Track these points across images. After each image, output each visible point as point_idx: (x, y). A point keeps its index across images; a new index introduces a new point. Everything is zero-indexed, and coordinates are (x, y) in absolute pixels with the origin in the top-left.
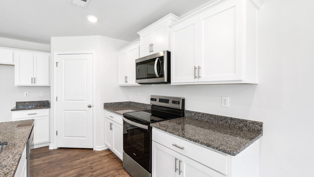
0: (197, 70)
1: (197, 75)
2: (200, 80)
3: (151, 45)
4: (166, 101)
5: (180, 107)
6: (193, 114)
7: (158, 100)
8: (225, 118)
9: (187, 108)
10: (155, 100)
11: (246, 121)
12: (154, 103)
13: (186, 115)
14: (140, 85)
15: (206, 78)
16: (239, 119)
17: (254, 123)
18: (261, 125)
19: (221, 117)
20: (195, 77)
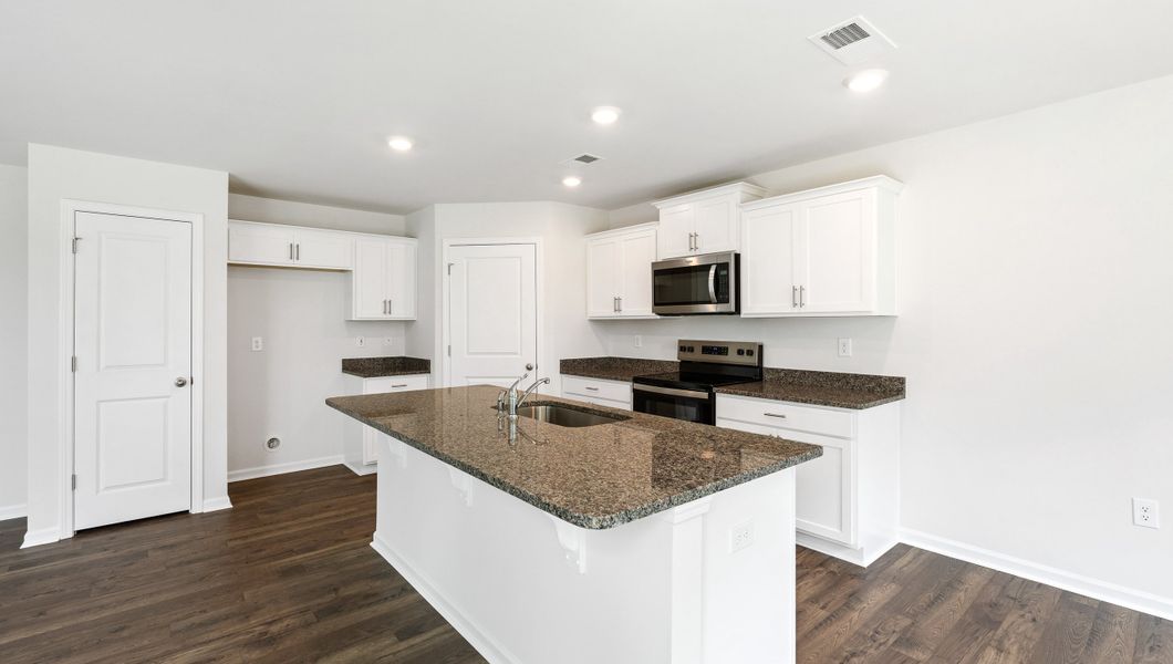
0: (798, 293)
1: (798, 302)
2: (802, 310)
3: (693, 236)
4: (722, 349)
5: (754, 360)
6: (782, 374)
7: (698, 350)
8: (845, 376)
9: (768, 363)
10: (691, 350)
11: (880, 377)
12: (689, 356)
13: (767, 376)
14: (659, 317)
15: (813, 305)
16: (868, 376)
17: (891, 379)
18: (902, 381)
19: (838, 374)
20: (795, 305)
